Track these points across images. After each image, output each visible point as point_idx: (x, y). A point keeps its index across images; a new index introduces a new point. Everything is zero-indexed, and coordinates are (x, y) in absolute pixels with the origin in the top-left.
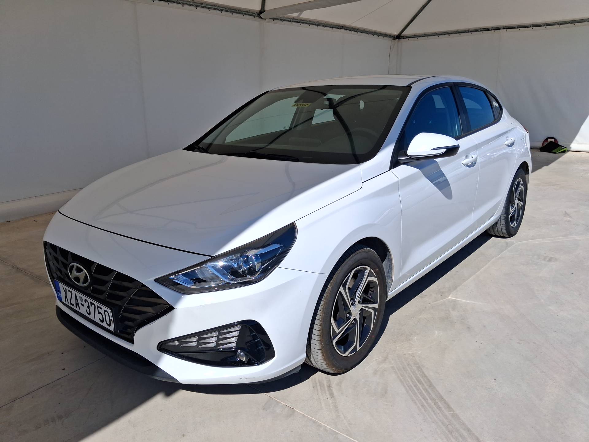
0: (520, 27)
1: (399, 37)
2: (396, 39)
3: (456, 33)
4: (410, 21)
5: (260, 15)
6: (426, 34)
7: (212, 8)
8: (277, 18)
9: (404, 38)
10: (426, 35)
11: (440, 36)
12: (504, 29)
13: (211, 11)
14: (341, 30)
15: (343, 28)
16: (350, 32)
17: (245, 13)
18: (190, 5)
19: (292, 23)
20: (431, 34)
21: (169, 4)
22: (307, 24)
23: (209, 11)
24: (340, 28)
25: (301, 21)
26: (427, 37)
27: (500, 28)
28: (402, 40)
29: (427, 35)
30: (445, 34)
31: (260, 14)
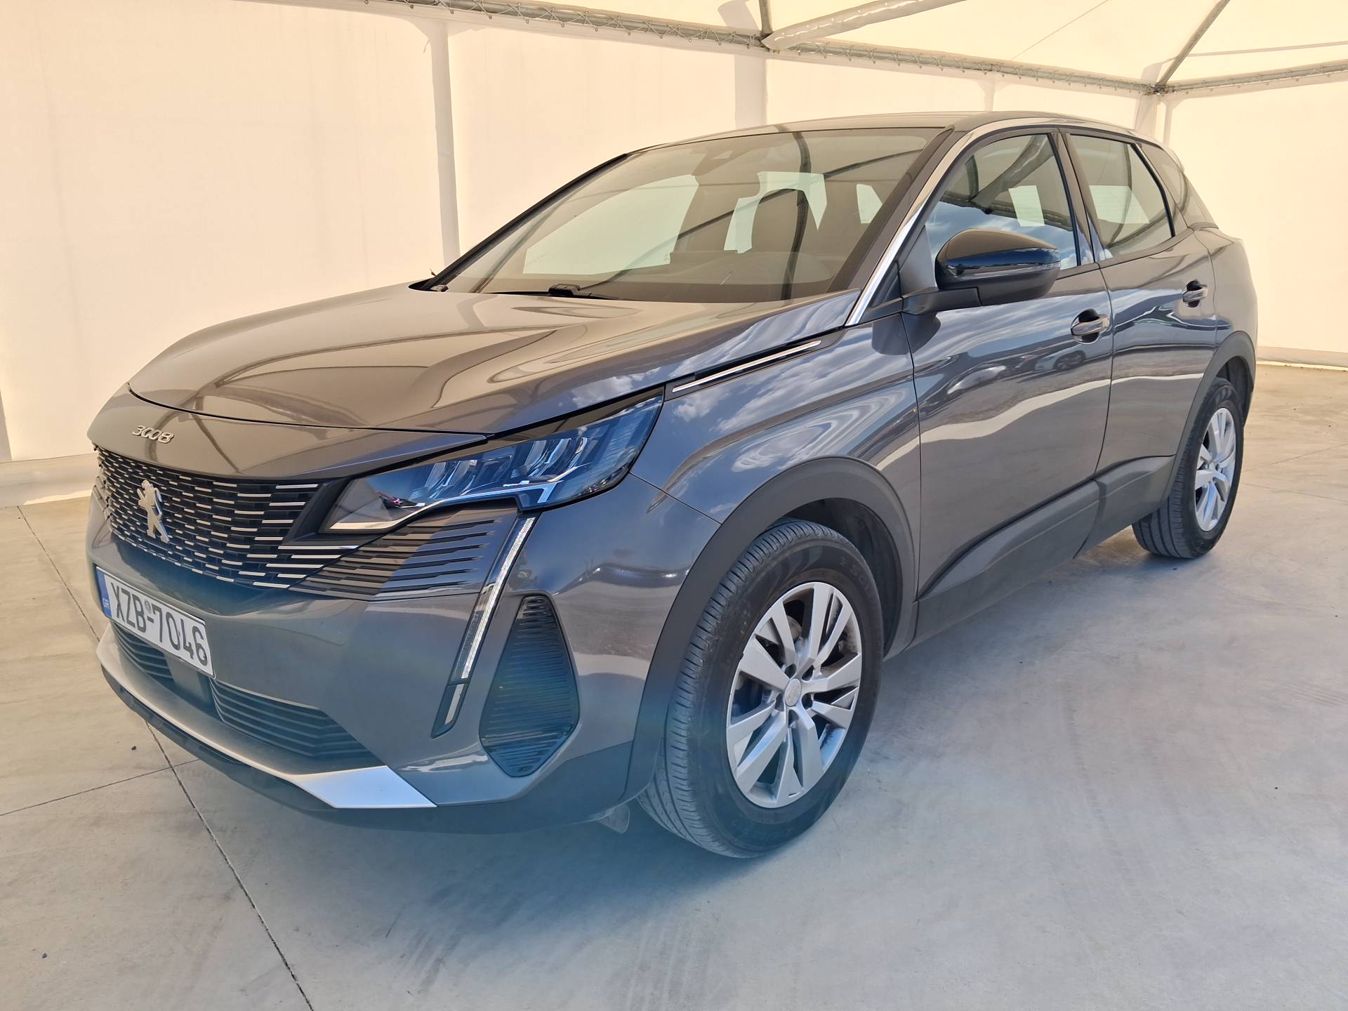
1: (1161, 88)
2: (1154, 93)
5: (762, 41)
6: (1233, 79)
7: (637, 28)
8: (809, 47)
9: (1173, 89)
11: (1272, 83)
13: (635, 34)
14: (989, 74)
15: (994, 67)
16: (1016, 78)
17: (723, 37)
18: (583, 22)
19: (850, 60)
21: (527, 22)
22: (894, 60)
23: (629, 34)
24: (985, 70)
25: (875, 54)
28: (1170, 96)
30: (1284, 77)
31: (761, 39)
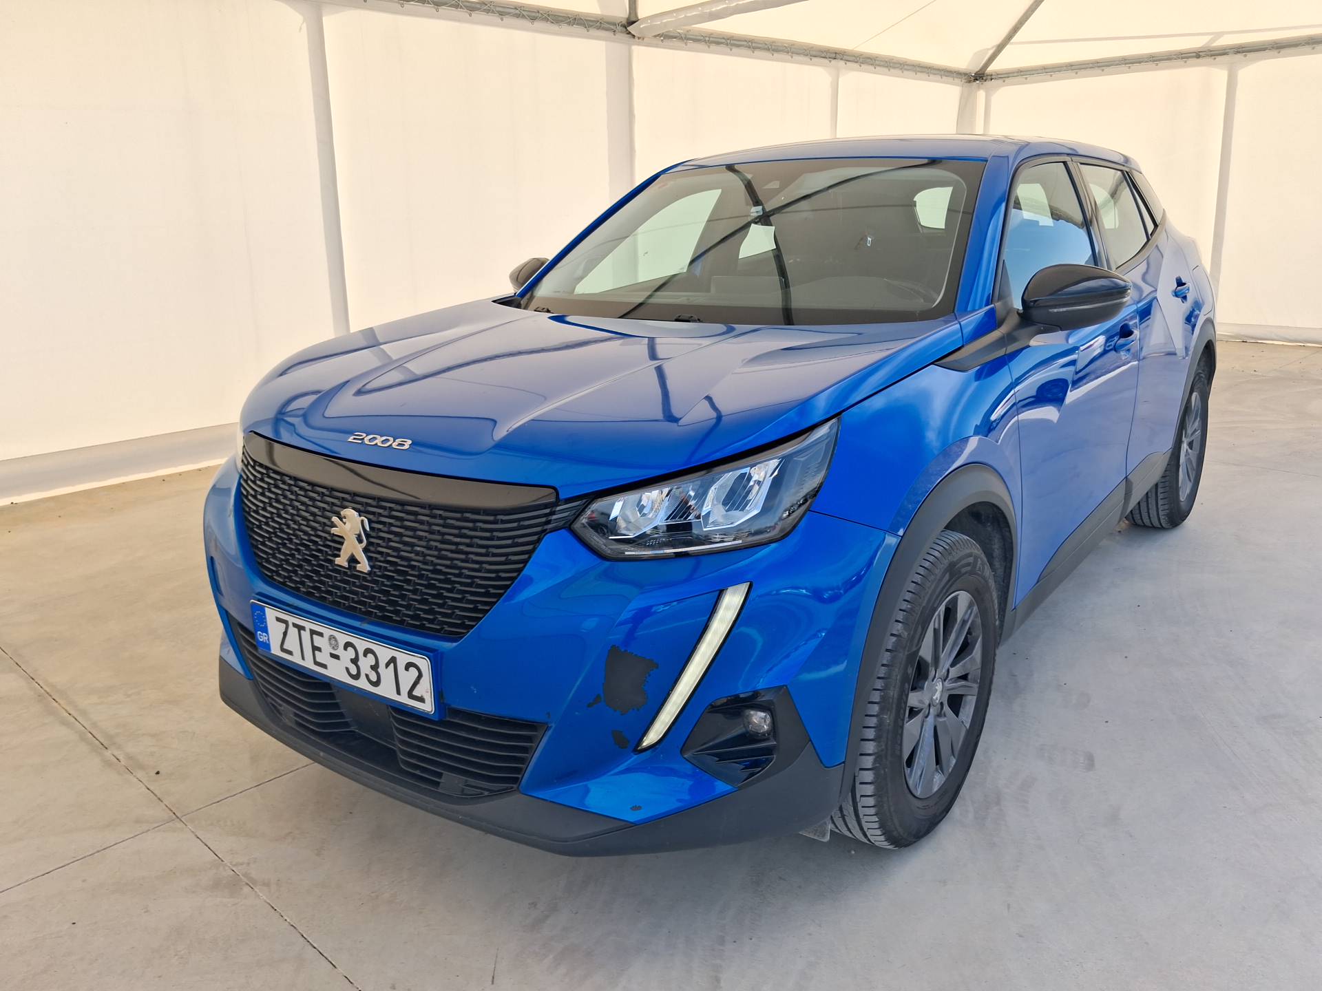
0: (1279, 47)
2: (974, 81)
4: (1006, 37)
5: (628, 29)
6: (1045, 69)
8: (672, 35)
9: (991, 77)
11: (1080, 72)
12: (1239, 52)
14: (834, 62)
15: (837, 56)
24: (831, 58)
27: (1227, 51)
28: (988, 83)
30: (1090, 68)
31: (627, 25)
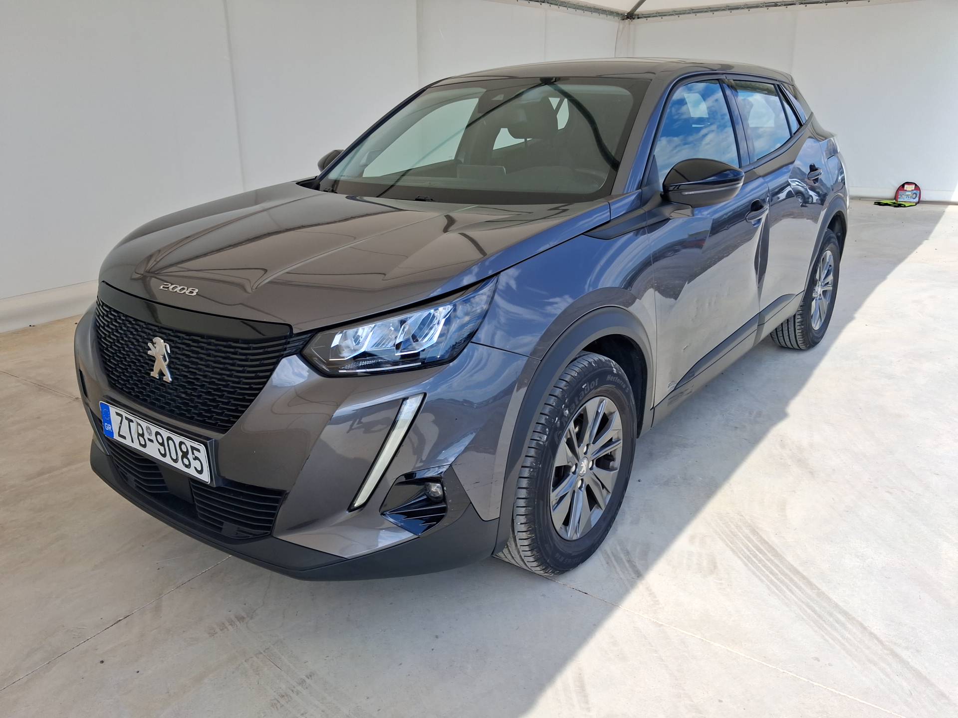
3: (724, 10)
10: (676, 13)
20: (684, 12)
26: (677, 16)
29: (678, 13)
